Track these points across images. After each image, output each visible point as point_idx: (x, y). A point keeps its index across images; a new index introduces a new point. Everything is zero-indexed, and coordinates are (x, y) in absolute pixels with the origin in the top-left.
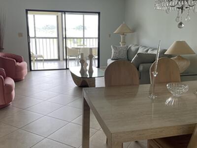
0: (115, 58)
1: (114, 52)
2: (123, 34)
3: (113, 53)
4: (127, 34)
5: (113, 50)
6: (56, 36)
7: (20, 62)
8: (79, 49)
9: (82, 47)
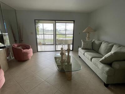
0: (85, 48)
1: (84, 44)
2: (89, 33)
3: (82, 45)
4: (91, 33)
5: (82, 43)
6: (53, 34)
7: (28, 49)
8: (63, 40)
9: (65, 39)
